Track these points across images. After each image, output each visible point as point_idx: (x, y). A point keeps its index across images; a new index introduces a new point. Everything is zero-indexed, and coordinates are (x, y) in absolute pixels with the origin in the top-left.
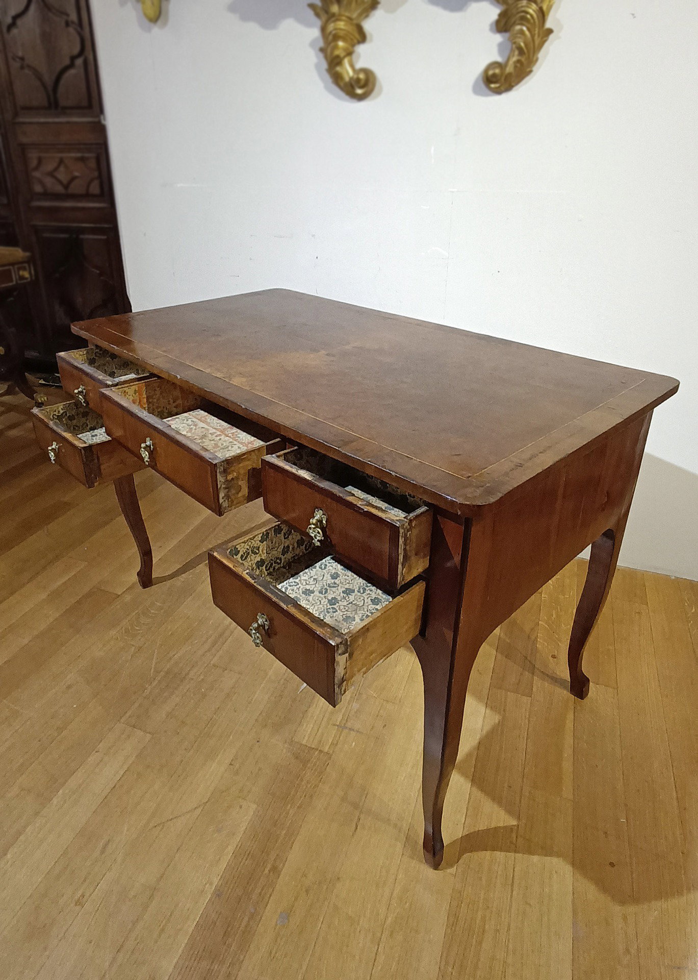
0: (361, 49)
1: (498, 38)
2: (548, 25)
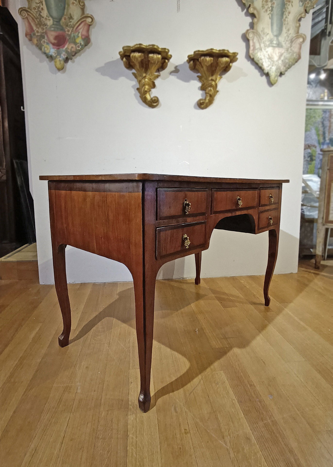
0: (153, 90)
1: (201, 92)
2: (217, 89)
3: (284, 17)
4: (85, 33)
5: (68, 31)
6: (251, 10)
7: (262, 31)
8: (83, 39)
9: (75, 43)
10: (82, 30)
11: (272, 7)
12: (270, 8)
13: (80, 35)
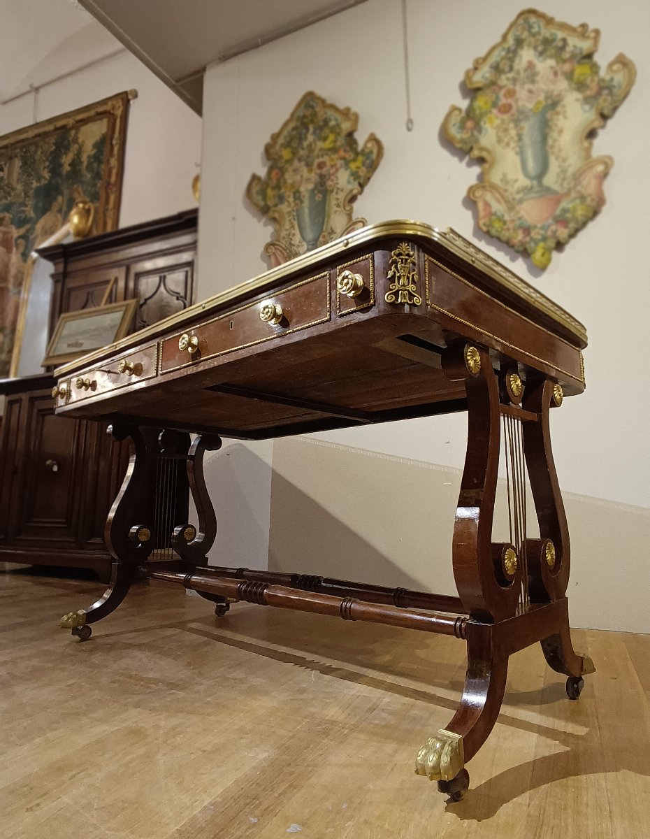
3: (550, 142)
6: (476, 153)
7: (502, 180)
11: (520, 137)
12: (516, 138)
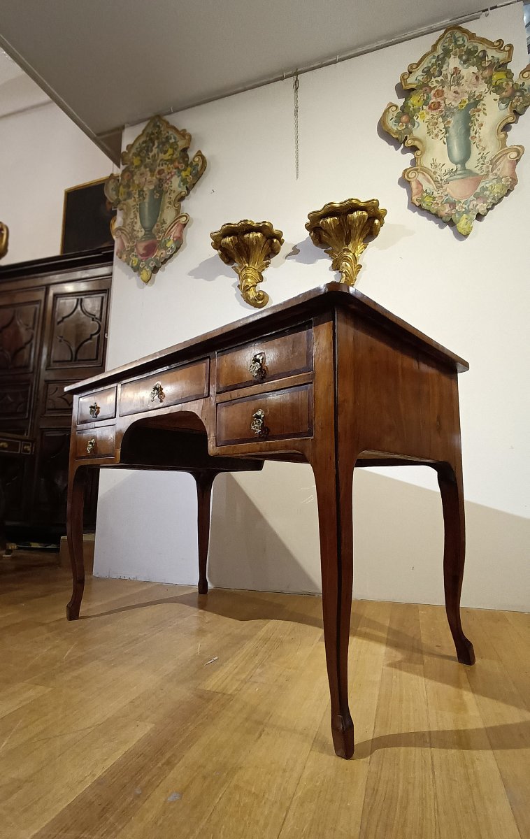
2: (359, 264)
3: (472, 133)
4: (177, 234)
5: (159, 237)
6: (409, 142)
7: (431, 165)
8: (175, 242)
9: (166, 248)
10: (175, 232)
11: (447, 129)
12: (444, 130)
13: (171, 238)
